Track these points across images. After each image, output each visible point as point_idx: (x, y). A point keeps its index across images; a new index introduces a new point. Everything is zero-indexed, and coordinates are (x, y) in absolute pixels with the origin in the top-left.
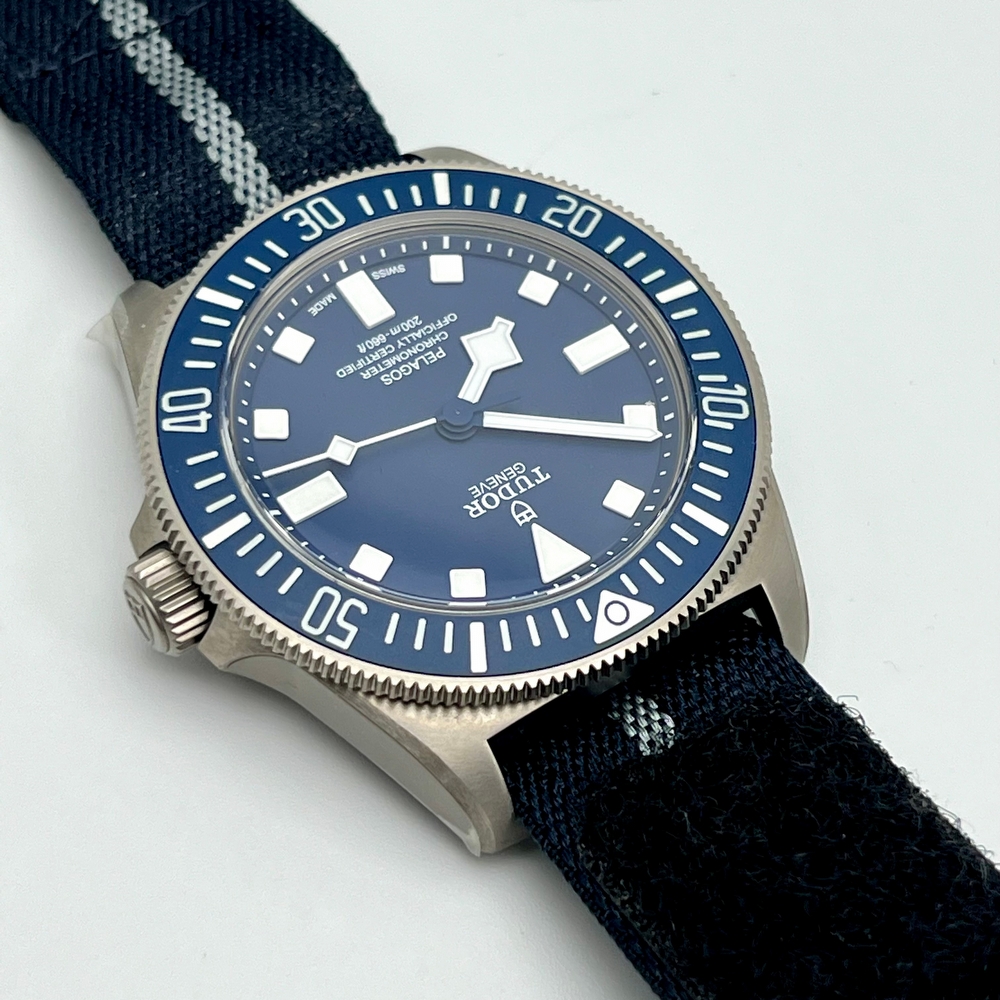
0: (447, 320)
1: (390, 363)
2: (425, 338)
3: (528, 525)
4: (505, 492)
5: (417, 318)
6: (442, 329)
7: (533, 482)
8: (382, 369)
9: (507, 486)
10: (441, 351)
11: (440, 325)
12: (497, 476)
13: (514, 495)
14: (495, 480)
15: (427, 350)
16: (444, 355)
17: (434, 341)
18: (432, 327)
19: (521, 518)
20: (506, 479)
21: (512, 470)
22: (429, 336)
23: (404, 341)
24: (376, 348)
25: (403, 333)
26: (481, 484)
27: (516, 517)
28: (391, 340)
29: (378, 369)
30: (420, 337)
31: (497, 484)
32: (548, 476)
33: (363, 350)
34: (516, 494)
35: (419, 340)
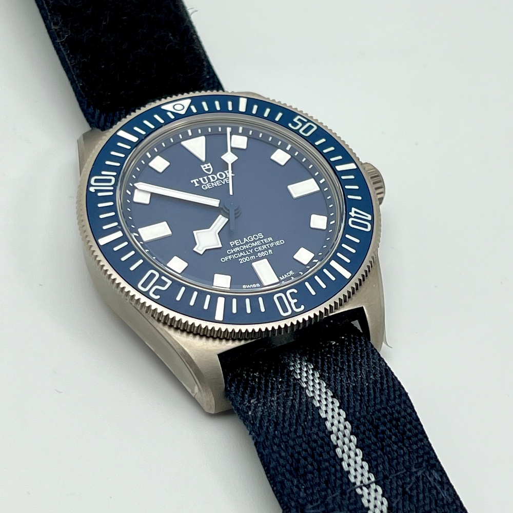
0: (226, 259)
1: (258, 243)
2: (239, 252)
3: (206, 162)
4: (213, 178)
5: (241, 262)
6: (230, 255)
7: (200, 180)
8: (262, 241)
9: (212, 180)
10: (232, 245)
11: (230, 257)
12: (216, 185)
13: (210, 176)
14: (217, 184)
15: (239, 246)
16: (231, 243)
17: (234, 250)
18: (234, 257)
19: (208, 166)
20: (212, 184)
21: (208, 186)
22: (236, 253)
23: (249, 252)
24: (263, 251)
25: (249, 256)
26: (224, 183)
27: (211, 167)
28: (255, 253)
29: (264, 241)
30: (241, 253)
31: (217, 182)
32: (192, 181)
33: (270, 251)
34: (209, 176)
35: (242, 251)
